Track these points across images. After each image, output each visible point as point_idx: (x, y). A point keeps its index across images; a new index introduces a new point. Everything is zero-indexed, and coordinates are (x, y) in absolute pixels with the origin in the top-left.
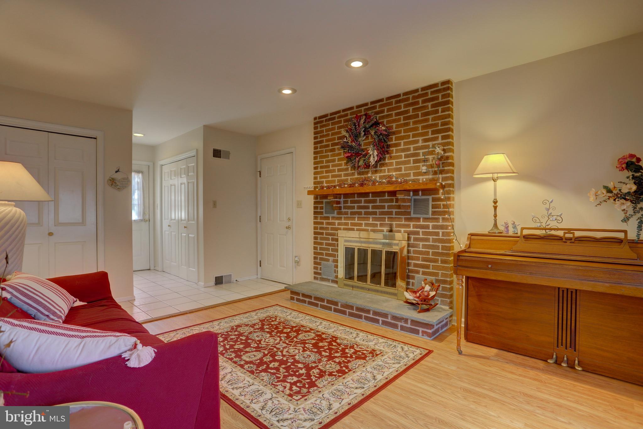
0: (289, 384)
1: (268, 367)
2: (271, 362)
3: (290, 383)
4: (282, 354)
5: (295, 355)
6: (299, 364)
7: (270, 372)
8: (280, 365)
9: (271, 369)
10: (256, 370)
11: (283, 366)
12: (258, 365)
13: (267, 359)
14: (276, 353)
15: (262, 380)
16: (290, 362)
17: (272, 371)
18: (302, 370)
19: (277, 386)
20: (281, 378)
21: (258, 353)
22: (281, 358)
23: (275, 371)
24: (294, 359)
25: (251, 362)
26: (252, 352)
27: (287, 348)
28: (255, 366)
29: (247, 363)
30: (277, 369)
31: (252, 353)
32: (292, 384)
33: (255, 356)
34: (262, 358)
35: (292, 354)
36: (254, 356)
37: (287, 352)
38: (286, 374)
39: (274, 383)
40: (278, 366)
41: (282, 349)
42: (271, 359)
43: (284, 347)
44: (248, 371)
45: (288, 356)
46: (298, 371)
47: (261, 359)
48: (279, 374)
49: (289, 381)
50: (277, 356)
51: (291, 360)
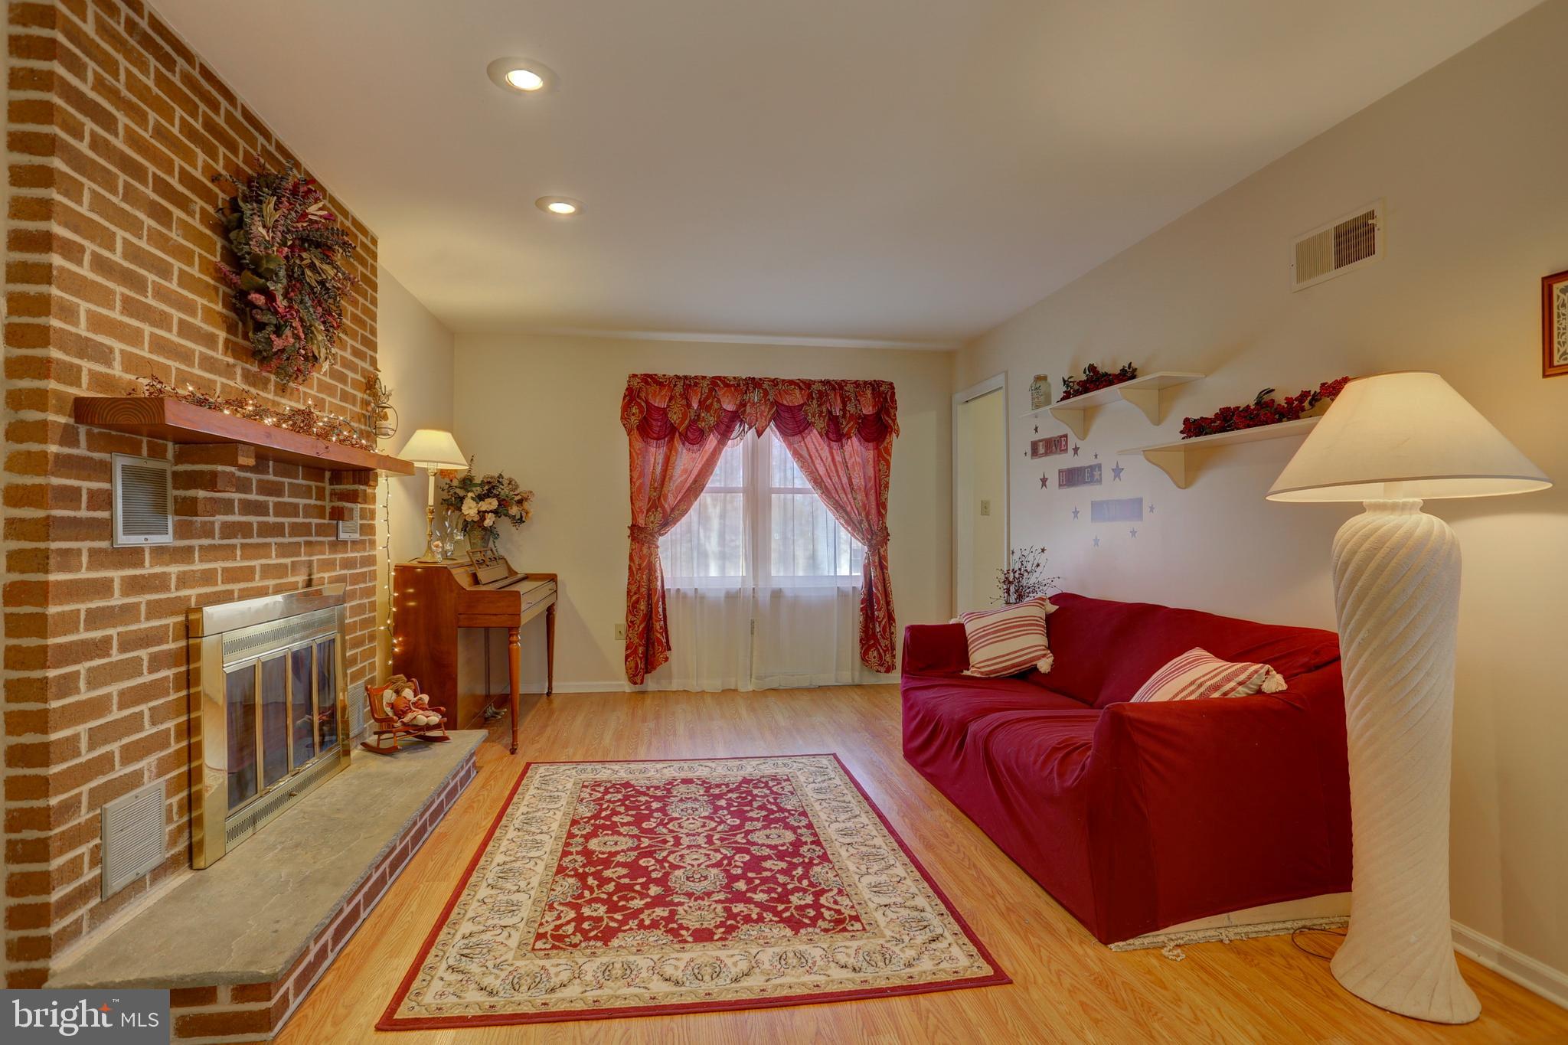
0: (773, 788)
2: (755, 820)
4: (717, 826)
7: (778, 806)
12: (781, 820)
17: (773, 807)
18: (730, 798)
19: (789, 791)
20: (773, 796)
22: (729, 821)
39: (790, 794)
44: (807, 817)
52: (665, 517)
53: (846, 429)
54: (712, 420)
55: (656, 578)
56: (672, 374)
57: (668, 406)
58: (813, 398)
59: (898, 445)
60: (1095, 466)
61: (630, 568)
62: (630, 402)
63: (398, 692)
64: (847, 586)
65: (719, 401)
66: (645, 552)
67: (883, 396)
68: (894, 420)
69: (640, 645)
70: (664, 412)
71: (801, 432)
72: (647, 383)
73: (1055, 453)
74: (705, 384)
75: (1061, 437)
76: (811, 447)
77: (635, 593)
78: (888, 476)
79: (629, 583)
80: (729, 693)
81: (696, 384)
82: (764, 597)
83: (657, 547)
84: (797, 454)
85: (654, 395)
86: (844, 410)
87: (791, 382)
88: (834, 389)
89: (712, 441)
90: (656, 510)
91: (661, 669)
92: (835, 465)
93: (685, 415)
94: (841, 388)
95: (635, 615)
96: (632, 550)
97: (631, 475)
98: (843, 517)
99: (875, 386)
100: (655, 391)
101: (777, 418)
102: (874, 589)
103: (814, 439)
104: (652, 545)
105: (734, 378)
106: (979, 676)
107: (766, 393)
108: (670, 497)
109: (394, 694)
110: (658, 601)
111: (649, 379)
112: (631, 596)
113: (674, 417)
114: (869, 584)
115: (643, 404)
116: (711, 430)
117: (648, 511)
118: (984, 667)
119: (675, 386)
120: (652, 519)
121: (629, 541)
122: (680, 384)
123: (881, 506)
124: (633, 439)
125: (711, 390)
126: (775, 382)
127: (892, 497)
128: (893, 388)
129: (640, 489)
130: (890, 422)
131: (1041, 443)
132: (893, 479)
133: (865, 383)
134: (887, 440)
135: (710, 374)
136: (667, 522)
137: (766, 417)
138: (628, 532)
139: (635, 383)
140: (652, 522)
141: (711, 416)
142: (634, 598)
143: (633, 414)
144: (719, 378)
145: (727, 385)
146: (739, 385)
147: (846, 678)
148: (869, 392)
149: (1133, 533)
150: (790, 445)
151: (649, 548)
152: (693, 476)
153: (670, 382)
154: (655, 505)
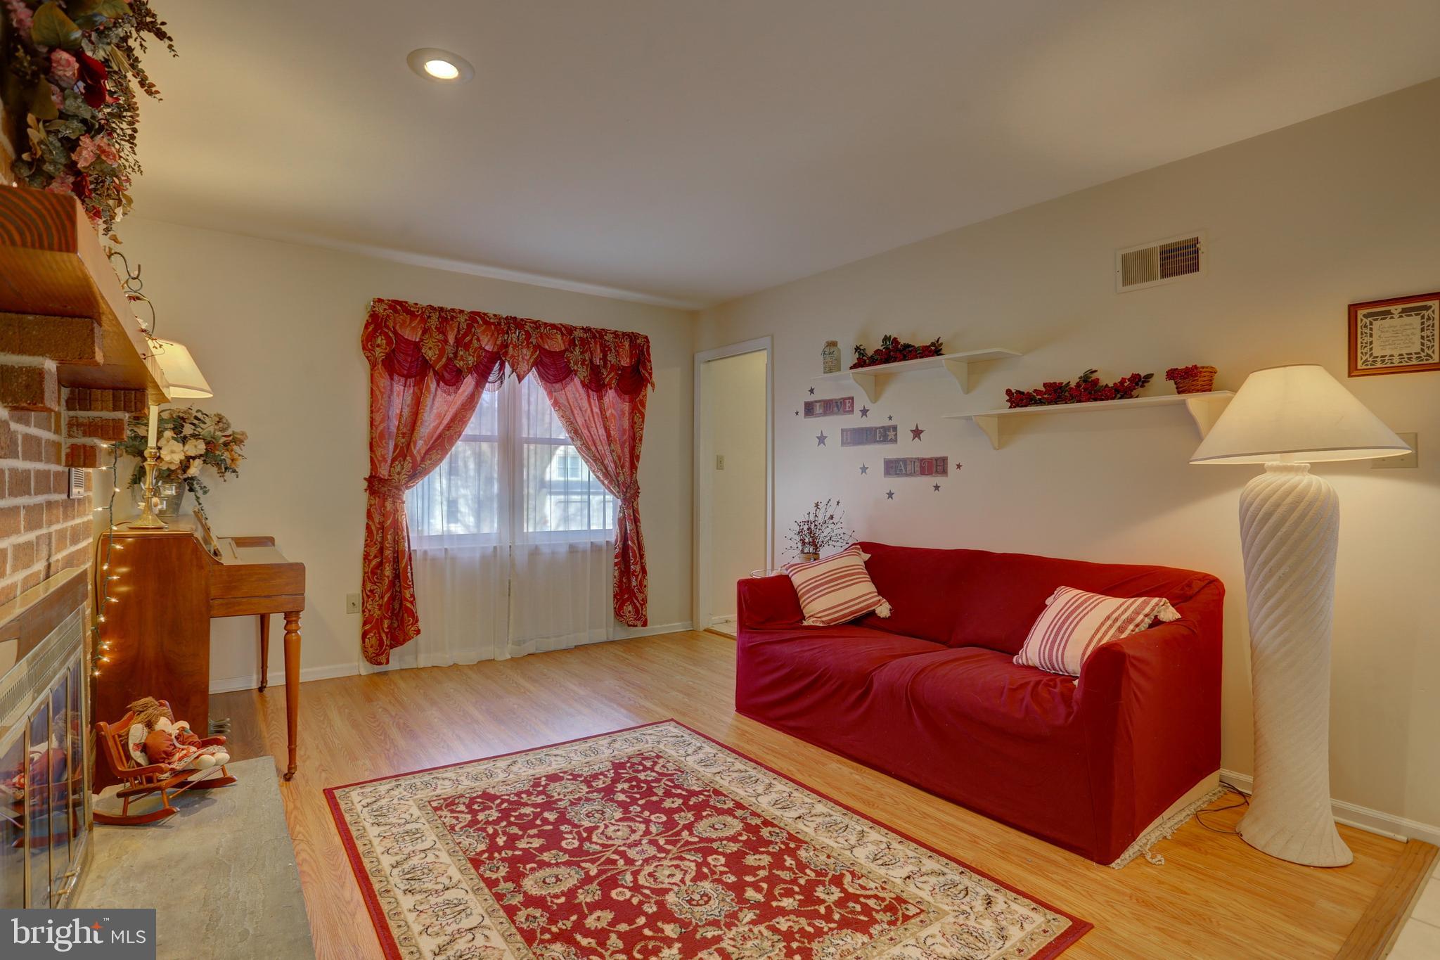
0: (656, 769)
1: (686, 800)
2: (679, 810)
3: (653, 771)
4: (647, 828)
5: (620, 820)
6: (623, 801)
7: (683, 789)
8: (661, 801)
9: (679, 796)
10: (710, 796)
11: (655, 799)
12: (705, 805)
13: (685, 818)
14: (662, 829)
15: (698, 779)
16: (639, 805)
17: (679, 791)
18: (623, 789)
19: (675, 770)
20: (666, 778)
21: (705, 835)
22: (653, 818)
23: (674, 791)
24: (626, 811)
25: (721, 812)
26: (721, 839)
27: (628, 842)
28: (712, 803)
29: (730, 812)
30: (668, 794)
31: (720, 834)
32: (652, 770)
33: (713, 827)
34: (696, 820)
35: (625, 824)
36: (716, 827)
37: (633, 831)
38: (654, 785)
39: (680, 773)
40: (664, 800)
41: (644, 842)
42: (676, 817)
43: (636, 845)
44: (726, 796)
45: (638, 819)
46: (632, 787)
47: (699, 817)
48: (667, 785)
49: (654, 774)
50: (662, 823)
51: (635, 809)
52: (415, 466)
53: (607, 380)
54: (471, 360)
55: (403, 538)
56: (425, 304)
57: (421, 340)
58: (576, 345)
59: (653, 397)
60: (890, 427)
61: (368, 527)
62: (375, 331)
63: (149, 725)
64: (600, 540)
65: (478, 340)
66: (388, 509)
67: (639, 348)
68: (650, 374)
69: (386, 618)
70: (417, 346)
71: (561, 381)
72: (396, 311)
73: (836, 414)
74: (462, 319)
75: (845, 399)
76: (570, 396)
77: (375, 557)
78: (642, 429)
79: (367, 546)
80: (485, 665)
81: (453, 318)
82: (521, 557)
83: (403, 502)
84: (556, 404)
85: (403, 324)
86: (604, 359)
87: (553, 326)
88: (594, 337)
89: (469, 382)
90: (404, 459)
91: (409, 645)
92: (593, 416)
93: (442, 351)
94: (602, 337)
95: (375, 583)
96: (371, 505)
97: (372, 418)
98: (601, 470)
99: (632, 337)
100: (404, 322)
101: (538, 364)
102: (630, 542)
103: (574, 389)
104: (397, 499)
105: (495, 315)
106: (821, 625)
107: (528, 335)
108: (420, 443)
109: (146, 730)
110: (406, 566)
111: (398, 306)
112: (370, 561)
113: (430, 353)
114: (624, 538)
115: (391, 335)
116: (470, 372)
117: (394, 460)
118: (825, 616)
119: (429, 317)
120: (398, 468)
121: (365, 496)
122: (435, 316)
123: (634, 458)
124: (376, 375)
125: (470, 327)
126: (537, 325)
127: (645, 450)
128: (648, 342)
129: (382, 436)
130: (647, 375)
131: (818, 404)
132: (646, 434)
133: (624, 334)
134: (643, 393)
135: (468, 308)
136: (417, 473)
137: (528, 361)
138: (365, 484)
139: (380, 309)
140: (399, 473)
141: (470, 355)
142: (374, 563)
143: (378, 346)
144: (478, 314)
145: (486, 323)
146: (499, 324)
147: (601, 635)
148: (627, 344)
149: (937, 487)
150: (550, 394)
151: (394, 503)
152: (445, 422)
153: (423, 313)
154: (403, 452)
